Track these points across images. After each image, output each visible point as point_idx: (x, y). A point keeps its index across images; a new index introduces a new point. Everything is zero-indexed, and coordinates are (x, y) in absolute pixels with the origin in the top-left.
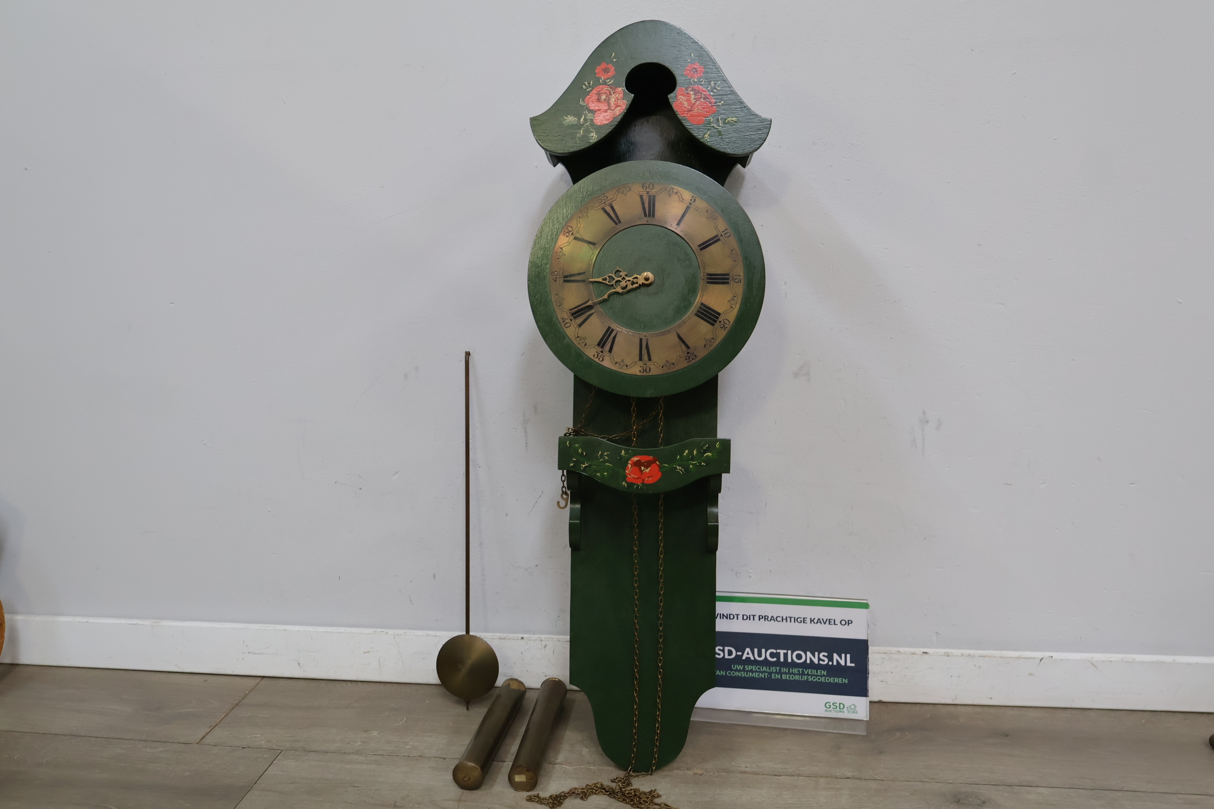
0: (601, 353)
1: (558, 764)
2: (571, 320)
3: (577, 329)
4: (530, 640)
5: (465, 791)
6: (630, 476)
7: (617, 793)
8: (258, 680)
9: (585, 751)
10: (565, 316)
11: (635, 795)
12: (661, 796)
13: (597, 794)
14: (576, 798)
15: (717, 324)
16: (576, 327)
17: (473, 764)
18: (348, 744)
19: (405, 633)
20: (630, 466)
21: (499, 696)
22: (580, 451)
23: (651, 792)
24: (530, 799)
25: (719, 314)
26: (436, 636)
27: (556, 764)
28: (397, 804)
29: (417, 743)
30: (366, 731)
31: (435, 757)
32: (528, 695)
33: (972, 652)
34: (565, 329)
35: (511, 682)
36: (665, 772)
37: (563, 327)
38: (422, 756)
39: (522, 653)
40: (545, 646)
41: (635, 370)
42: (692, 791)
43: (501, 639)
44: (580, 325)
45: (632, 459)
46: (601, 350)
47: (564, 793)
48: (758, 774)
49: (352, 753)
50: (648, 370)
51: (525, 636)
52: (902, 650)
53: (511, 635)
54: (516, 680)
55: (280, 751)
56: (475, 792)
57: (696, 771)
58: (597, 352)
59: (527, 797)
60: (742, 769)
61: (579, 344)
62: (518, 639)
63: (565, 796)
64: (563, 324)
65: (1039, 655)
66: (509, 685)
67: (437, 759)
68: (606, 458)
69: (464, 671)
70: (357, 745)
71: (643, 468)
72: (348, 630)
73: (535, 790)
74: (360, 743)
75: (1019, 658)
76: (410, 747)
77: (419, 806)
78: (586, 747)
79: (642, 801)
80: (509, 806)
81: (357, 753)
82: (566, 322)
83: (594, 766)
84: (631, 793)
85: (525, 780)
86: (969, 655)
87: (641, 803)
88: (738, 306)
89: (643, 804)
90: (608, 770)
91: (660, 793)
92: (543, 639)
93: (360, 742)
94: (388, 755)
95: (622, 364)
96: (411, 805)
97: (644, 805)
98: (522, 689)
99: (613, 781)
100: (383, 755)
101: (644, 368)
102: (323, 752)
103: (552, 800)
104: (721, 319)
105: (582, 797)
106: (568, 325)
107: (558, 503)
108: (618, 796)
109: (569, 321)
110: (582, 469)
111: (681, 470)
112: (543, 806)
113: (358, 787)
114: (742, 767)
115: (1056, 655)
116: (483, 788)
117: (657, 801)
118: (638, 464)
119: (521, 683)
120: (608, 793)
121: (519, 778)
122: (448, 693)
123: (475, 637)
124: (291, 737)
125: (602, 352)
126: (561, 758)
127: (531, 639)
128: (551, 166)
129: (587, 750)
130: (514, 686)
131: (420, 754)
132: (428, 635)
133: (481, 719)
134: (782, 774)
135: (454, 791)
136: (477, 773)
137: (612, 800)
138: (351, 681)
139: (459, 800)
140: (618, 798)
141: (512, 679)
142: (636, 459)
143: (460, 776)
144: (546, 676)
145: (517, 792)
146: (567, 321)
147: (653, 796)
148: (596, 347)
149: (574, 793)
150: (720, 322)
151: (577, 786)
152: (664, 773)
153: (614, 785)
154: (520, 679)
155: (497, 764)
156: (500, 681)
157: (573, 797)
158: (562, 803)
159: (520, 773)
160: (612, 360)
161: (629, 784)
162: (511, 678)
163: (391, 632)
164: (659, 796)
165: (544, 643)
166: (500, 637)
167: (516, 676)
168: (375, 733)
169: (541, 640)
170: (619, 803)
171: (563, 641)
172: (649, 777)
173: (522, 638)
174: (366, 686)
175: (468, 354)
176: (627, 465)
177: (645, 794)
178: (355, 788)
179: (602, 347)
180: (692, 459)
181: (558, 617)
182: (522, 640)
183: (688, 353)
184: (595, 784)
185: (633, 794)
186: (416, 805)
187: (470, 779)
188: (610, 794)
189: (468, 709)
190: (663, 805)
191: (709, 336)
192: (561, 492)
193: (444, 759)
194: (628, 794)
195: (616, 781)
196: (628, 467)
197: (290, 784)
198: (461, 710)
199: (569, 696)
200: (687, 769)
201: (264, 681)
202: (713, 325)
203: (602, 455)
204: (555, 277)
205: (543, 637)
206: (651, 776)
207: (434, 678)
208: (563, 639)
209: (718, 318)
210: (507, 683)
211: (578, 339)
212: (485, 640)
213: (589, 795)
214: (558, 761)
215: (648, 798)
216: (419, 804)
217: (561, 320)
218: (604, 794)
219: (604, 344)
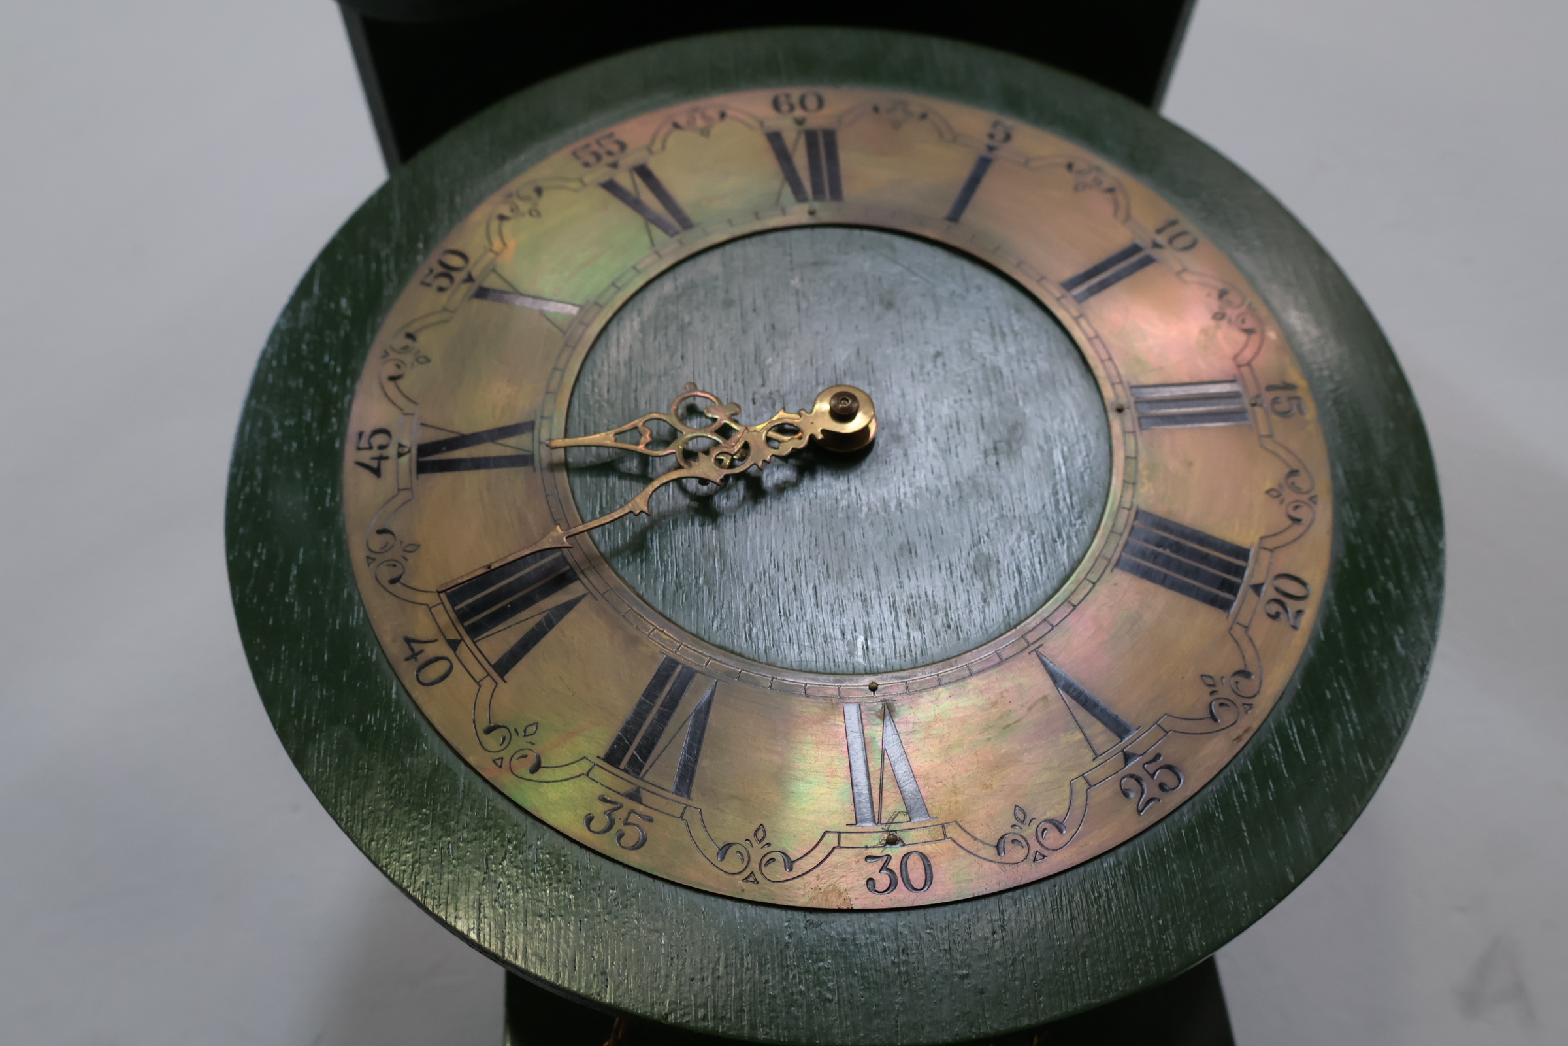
0: (629, 804)
2: (454, 644)
3: (488, 684)
10: (423, 627)
15: (1245, 603)
16: (479, 673)
25: (1243, 553)
34: (418, 693)
37: (410, 682)
44: (503, 667)
46: (625, 787)
50: (917, 874)
58: (603, 799)
61: (498, 763)
64: (407, 671)
82: (422, 659)
101: (894, 865)
104: (1255, 574)
106: (439, 668)
109: (443, 649)
125: (635, 796)
146: (431, 651)
148: (597, 772)
150: (1257, 588)
179: (636, 767)
183: (1127, 757)
191: (1223, 662)
202: (1225, 605)
204: (375, 452)
209: (1239, 571)
211: (492, 741)
217: (395, 650)
219: (646, 749)
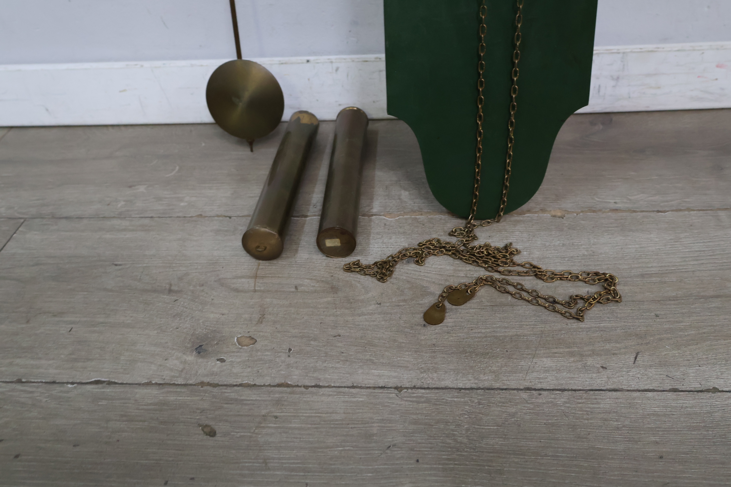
1: (375, 215)
4: (318, 63)
5: (261, 261)
7: (463, 251)
8: (5, 131)
9: (405, 195)
11: (489, 254)
12: (520, 252)
13: (435, 255)
14: (408, 262)
17: (267, 230)
18: (109, 205)
19: (164, 64)
21: (288, 134)
23: (506, 247)
24: (348, 269)
26: (202, 66)
27: (372, 215)
28: (173, 288)
29: (194, 199)
30: (130, 187)
31: (218, 216)
32: (323, 128)
35: (301, 116)
36: (514, 217)
38: (201, 215)
39: (309, 79)
40: (337, 69)
42: (559, 242)
43: (282, 64)
47: (393, 258)
48: (635, 211)
49: (114, 217)
51: (311, 58)
53: (294, 59)
54: (306, 112)
55: (22, 220)
56: (275, 262)
57: (553, 213)
59: (345, 265)
60: (613, 206)
62: (302, 63)
63: (394, 261)
66: (299, 119)
67: (221, 218)
69: (241, 106)
70: (119, 206)
72: (94, 65)
73: (353, 254)
74: (123, 203)
76: (186, 204)
77: (202, 288)
78: (405, 189)
79: (499, 263)
80: (323, 281)
81: (121, 216)
83: (422, 214)
84: (483, 252)
85: (339, 244)
87: (498, 265)
89: (501, 266)
90: (441, 219)
91: (519, 247)
92: (334, 61)
93: (124, 201)
94: (159, 217)
96: (191, 288)
97: (503, 266)
98: (315, 123)
99: (451, 234)
100: (152, 217)
102: (77, 218)
103: (379, 268)
105: (417, 261)
108: (464, 256)
112: (367, 276)
113: (120, 265)
114: (610, 202)
116: (284, 255)
117: (516, 259)
119: (312, 116)
120: (450, 253)
121: (330, 243)
122: (226, 133)
123: (248, 63)
124: (38, 200)
126: (376, 206)
127: (319, 61)
129: (407, 193)
130: (305, 120)
131: (199, 213)
132: (192, 66)
133: (270, 162)
134: (667, 209)
136: (274, 241)
137: (458, 262)
138: (113, 126)
139: (256, 277)
140: (466, 259)
141: (301, 112)
143: (253, 245)
144: (340, 105)
145: (329, 258)
147: (511, 254)
149: (404, 255)
151: (406, 245)
152: (513, 219)
153: (453, 240)
154: (310, 111)
155: (298, 220)
156: (287, 115)
157: (405, 262)
158: (392, 272)
159: (331, 237)
161: (475, 238)
162: (299, 110)
163: (147, 64)
164: (518, 252)
165: (335, 65)
166: (280, 61)
167: (305, 107)
168: (142, 189)
169: (332, 62)
170: (468, 265)
171: (358, 62)
172: (495, 226)
173: (308, 61)
174: (131, 130)
177: (498, 249)
178: (117, 267)
181: (350, 31)
182: (308, 64)
184: (429, 241)
185: (485, 253)
186: (198, 287)
187: (266, 248)
188: (453, 253)
189: (252, 151)
190: (527, 266)
193: (230, 217)
194: (478, 253)
195: (456, 234)
197: (33, 266)
198: (243, 152)
199: (371, 126)
200: (541, 210)
201: (12, 132)
205: (333, 57)
206: (498, 224)
207: (206, 117)
208: (358, 58)
210: (296, 117)
212: (264, 66)
213: (426, 257)
214: (375, 210)
215: (505, 256)
216: (203, 285)
218: (445, 254)
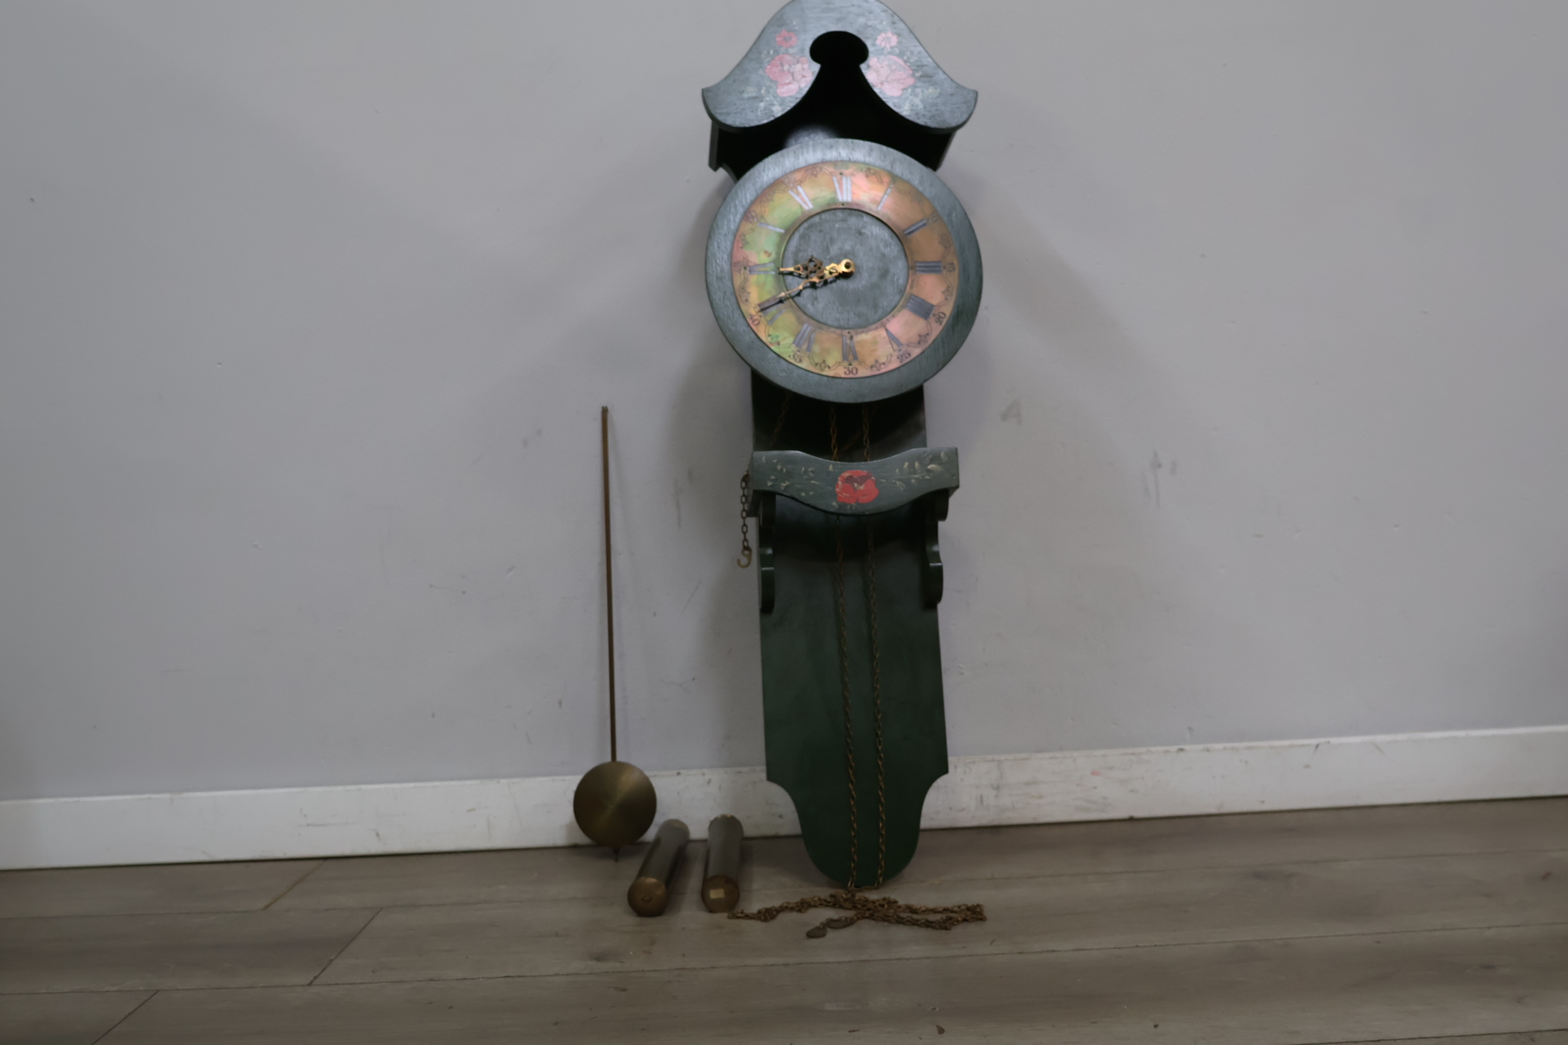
0: (797, 353)
2: (760, 316)
3: (767, 326)
4: (688, 776)
5: (644, 918)
6: (841, 494)
10: (753, 312)
11: (868, 904)
12: (900, 901)
13: (815, 907)
14: (790, 912)
15: (931, 318)
16: (766, 324)
17: (653, 880)
20: (840, 483)
21: (658, 840)
22: (779, 467)
24: (733, 916)
25: (933, 307)
27: (752, 891)
30: (490, 885)
32: (692, 846)
33: (1236, 745)
34: (753, 327)
35: (672, 824)
37: (751, 324)
39: (678, 793)
40: (709, 782)
41: (841, 372)
44: (771, 322)
45: (843, 475)
46: (797, 350)
47: (776, 908)
49: (479, 903)
50: (854, 372)
51: (682, 772)
52: (1153, 749)
53: (663, 773)
54: (677, 822)
55: (379, 909)
56: (658, 919)
58: (792, 352)
59: (728, 916)
61: (771, 343)
62: (673, 775)
64: (751, 322)
65: (1314, 741)
66: (669, 827)
68: (811, 474)
69: (613, 808)
71: (856, 485)
72: (445, 783)
73: (738, 907)
75: (1291, 746)
81: (486, 902)
84: (862, 904)
85: (722, 897)
86: (1233, 749)
88: (954, 298)
90: (821, 890)
92: (706, 775)
94: (528, 901)
95: (823, 365)
99: (832, 897)
100: (520, 901)
101: (850, 369)
103: (763, 914)
104: (934, 311)
105: (798, 911)
106: (757, 322)
107: (739, 561)
109: (757, 317)
110: (782, 488)
111: (902, 486)
112: (753, 921)
115: (1334, 740)
116: (668, 911)
118: (850, 480)
119: (683, 824)
120: (831, 904)
121: (716, 894)
123: (623, 764)
127: (690, 775)
128: (710, 171)
130: (676, 830)
132: (555, 781)
135: (630, 920)
136: (661, 894)
139: (641, 925)
141: (673, 821)
142: (846, 475)
143: (638, 897)
145: (712, 915)
146: (755, 318)
148: (791, 346)
150: (935, 316)
153: (835, 900)
154: (681, 820)
158: (775, 917)
159: (716, 887)
160: (812, 361)
161: (855, 897)
162: (670, 818)
163: (503, 781)
164: (896, 901)
165: (707, 779)
167: (676, 816)
168: (502, 886)
169: (704, 776)
170: (847, 911)
173: (679, 774)
175: (605, 411)
176: (837, 482)
177: (878, 902)
179: (799, 346)
180: (915, 472)
182: (679, 777)
183: (900, 351)
187: (650, 903)
189: (616, 861)
191: (924, 331)
192: (741, 548)
196: (838, 484)
199: (746, 843)
201: (330, 861)
202: (927, 319)
203: (806, 472)
204: (738, 268)
205: (705, 772)
206: (878, 890)
209: (932, 311)
211: (769, 338)
212: (639, 768)
213: (806, 909)
214: (755, 888)
215: (882, 905)
217: (748, 318)
218: (825, 907)
219: (800, 342)
